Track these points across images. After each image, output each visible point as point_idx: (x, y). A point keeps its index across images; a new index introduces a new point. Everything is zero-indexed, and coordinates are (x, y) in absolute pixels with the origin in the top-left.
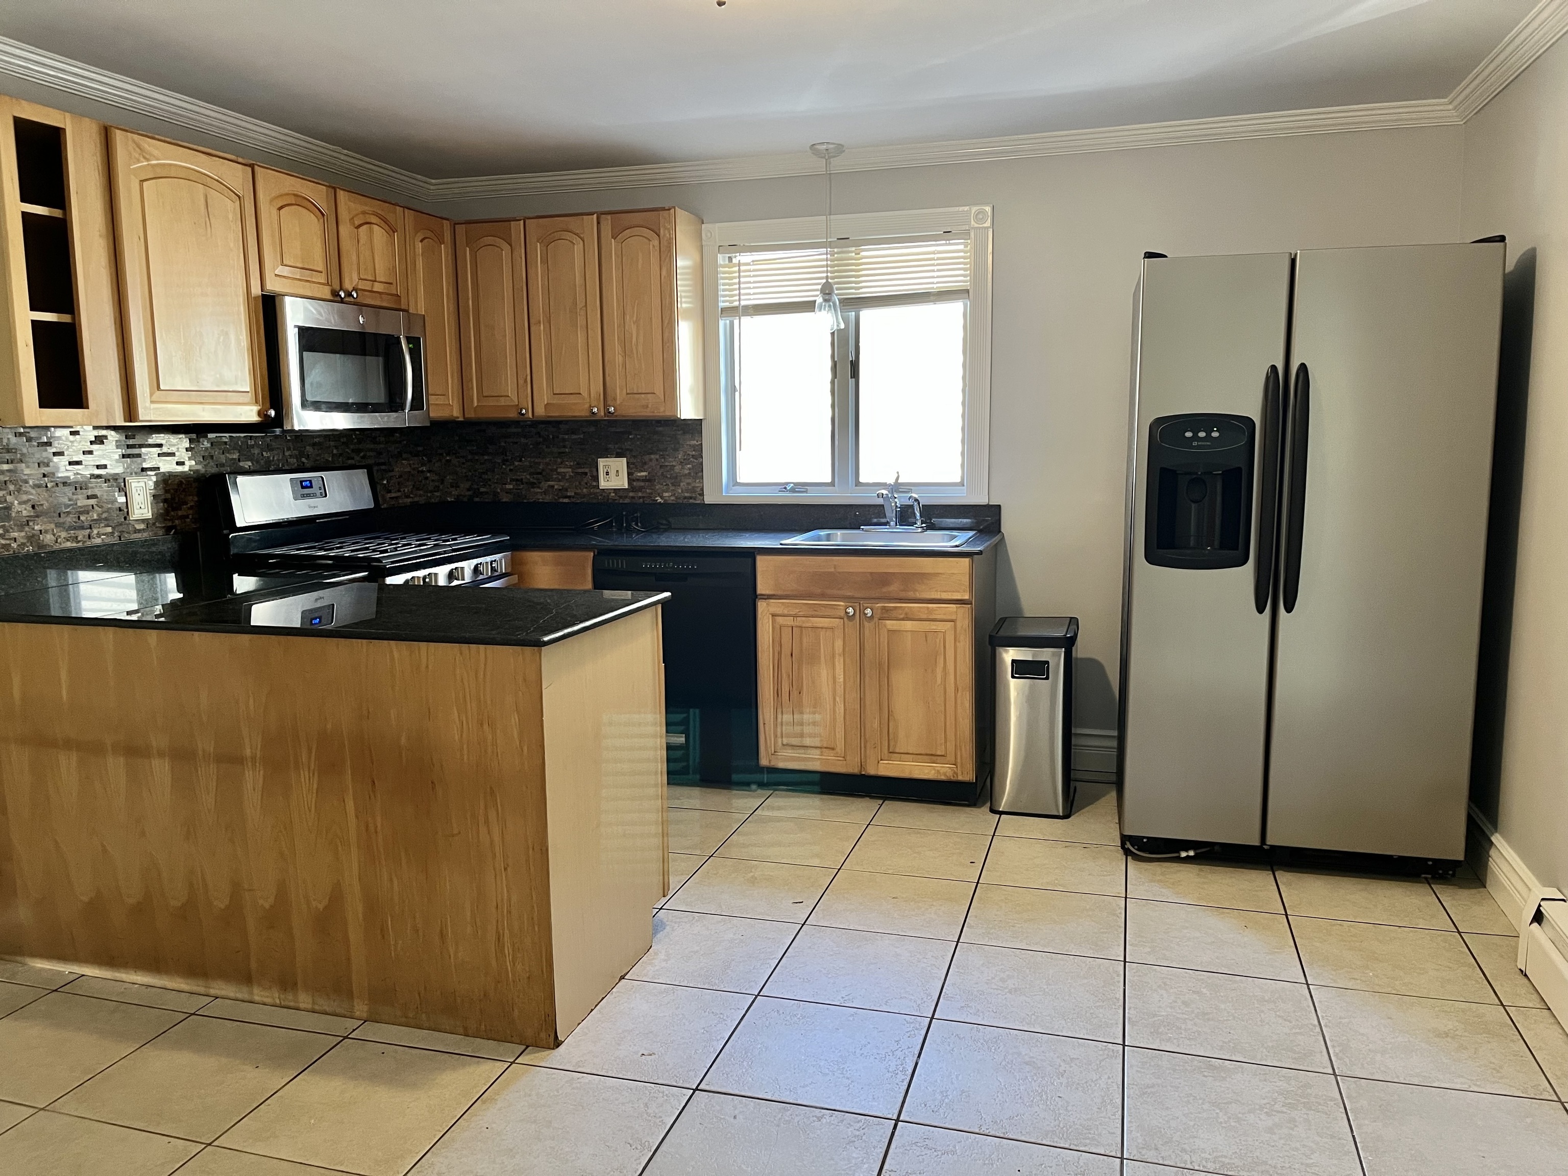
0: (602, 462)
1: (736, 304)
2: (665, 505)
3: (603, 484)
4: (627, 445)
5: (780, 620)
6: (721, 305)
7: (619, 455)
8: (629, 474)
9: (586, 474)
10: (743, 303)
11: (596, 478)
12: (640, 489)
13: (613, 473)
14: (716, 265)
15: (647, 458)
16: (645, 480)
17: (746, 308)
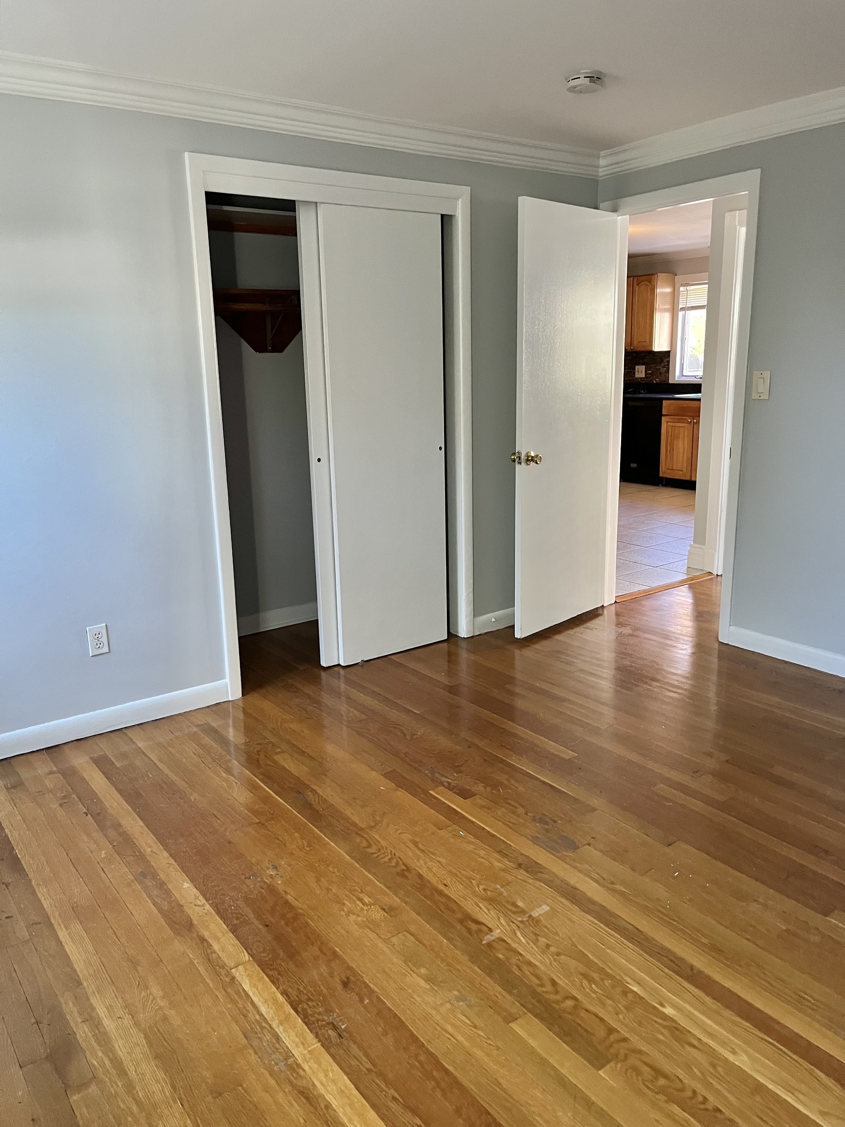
0: (637, 367)
1: (685, 306)
2: (657, 384)
3: (637, 376)
4: (645, 361)
5: (669, 424)
6: (680, 306)
7: (643, 365)
8: (646, 372)
9: (631, 372)
10: (688, 306)
11: (634, 374)
12: (648, 378)
13: (640, 372)
14: (679, 291)
15: (652, 365)
16: (650, 374)
17: (688, 308)
